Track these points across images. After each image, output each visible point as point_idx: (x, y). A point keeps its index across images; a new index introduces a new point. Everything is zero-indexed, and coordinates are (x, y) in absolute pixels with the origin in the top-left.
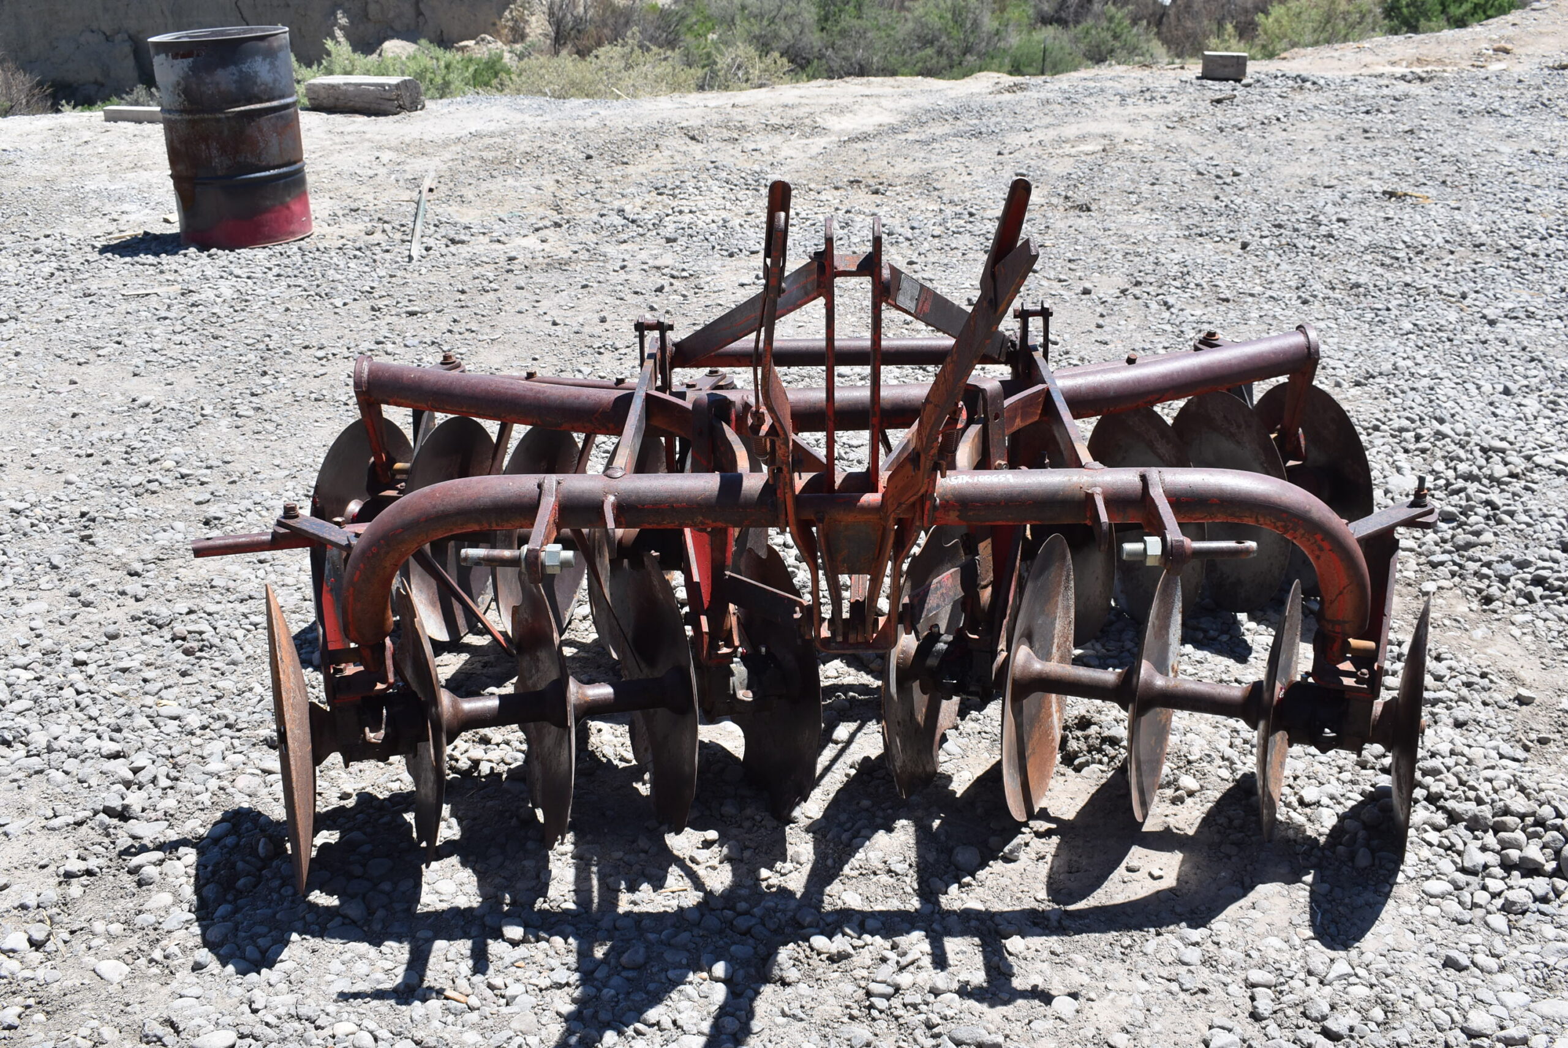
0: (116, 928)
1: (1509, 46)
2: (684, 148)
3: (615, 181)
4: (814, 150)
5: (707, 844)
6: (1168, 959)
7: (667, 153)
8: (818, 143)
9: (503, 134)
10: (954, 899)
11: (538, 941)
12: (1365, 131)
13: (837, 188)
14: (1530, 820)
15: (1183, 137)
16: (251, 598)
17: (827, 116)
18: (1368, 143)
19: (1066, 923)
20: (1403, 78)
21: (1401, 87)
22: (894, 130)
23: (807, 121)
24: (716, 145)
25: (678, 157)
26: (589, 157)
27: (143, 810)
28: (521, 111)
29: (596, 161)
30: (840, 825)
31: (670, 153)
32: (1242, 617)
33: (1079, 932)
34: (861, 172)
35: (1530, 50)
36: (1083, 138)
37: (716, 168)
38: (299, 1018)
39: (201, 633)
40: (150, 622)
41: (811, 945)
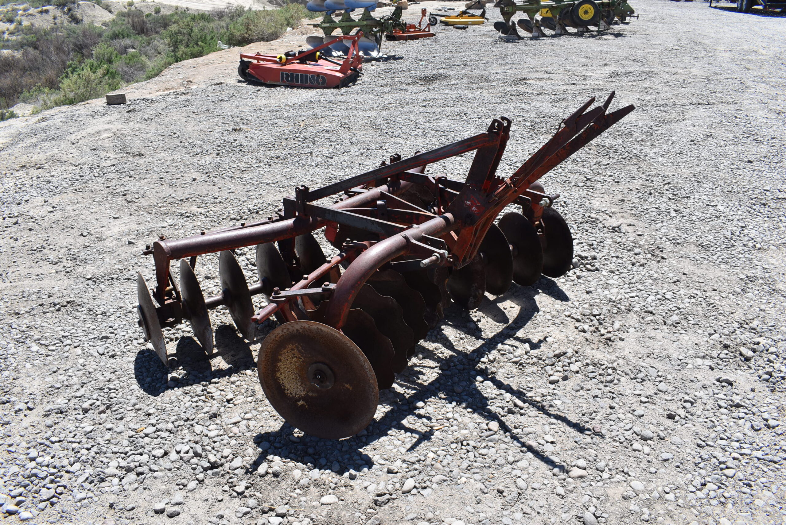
0: (299, 491)
1: (191, 80)
6: (547, 321)
10: (486, 335)
12: (194, 112)
13: (18, 171)
15: (135, 125)
19: (517, 325)
21: (182, 97)
22: (11, 144)
27: (220, 460)
34: (21, 162)
35: (197, 80)
36: (99, 132)
38: (413, 463)
39: (94, 403)
40: (57, 413)
41: (482, 362)
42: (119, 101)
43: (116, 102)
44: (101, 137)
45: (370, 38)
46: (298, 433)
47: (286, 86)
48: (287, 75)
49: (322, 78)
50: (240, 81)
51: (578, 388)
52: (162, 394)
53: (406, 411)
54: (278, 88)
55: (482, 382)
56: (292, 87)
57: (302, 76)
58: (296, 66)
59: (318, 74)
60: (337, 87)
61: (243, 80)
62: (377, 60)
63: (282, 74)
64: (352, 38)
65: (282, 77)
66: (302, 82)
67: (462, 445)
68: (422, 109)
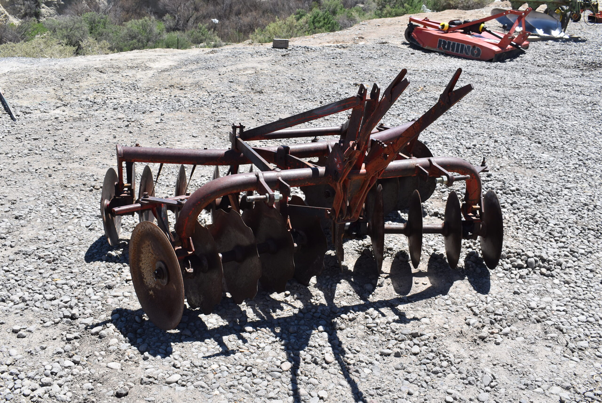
0: (103, 353)
1: (363, 36)
2: (99, 76)
3: (78, 89)
4: (150, 75)
5: (287, 295)
6: (443, 304)
7: (93, 78)
8: (150, 73)
9: (24, 72)
10: (371, 298)
11: (257, 331)
12: (336, 65)
13: (166, 88)
14: (516, 254)
15: (278, 68)
16: (57, 242)
17: (149, 62)
18: (337, 69)
19: (410, 300)
20: (338, 47)
21: (338, 50)
22: (176, 67)
23: (143, 65)
24: (111, 74)
25: (98, 79)
26: (62, 80)
27: (80, 315)
28: (24, 63)
29: (65, 81)
30: (325, 284)
31: (94, 77)
32: (399, 212)
33: (415, 301)
34: (172, 82)
35: (369, 37)
36: (246, 69)
37: (115, 82)
38: (196, 367)
39: (49, 255)
40: (24, 254)
41: (341, 318)
42: (282, 45)
43: (279, 46)
44: (245, 73)
45: (554, 16)
46: (146, 318)
47: (441, 53)
48: (445, 42)
49: (478, 49)
50: (404, 43)
51: (400, 367)
52: (92, 262)
53: (235, 330)
54: (432, 54)
55: (321, 332)
56: (446, 55)
57: (458, 45)
58: (459, 36)
59: (475, 46)
60: (491, 61)
61: (408, 42)
62: (556, 40)
63: (440, 41)
64: (520, 13)
65: (440, 43)
66: (457, 51)
67: (246, 369)
68: (554, 93)
